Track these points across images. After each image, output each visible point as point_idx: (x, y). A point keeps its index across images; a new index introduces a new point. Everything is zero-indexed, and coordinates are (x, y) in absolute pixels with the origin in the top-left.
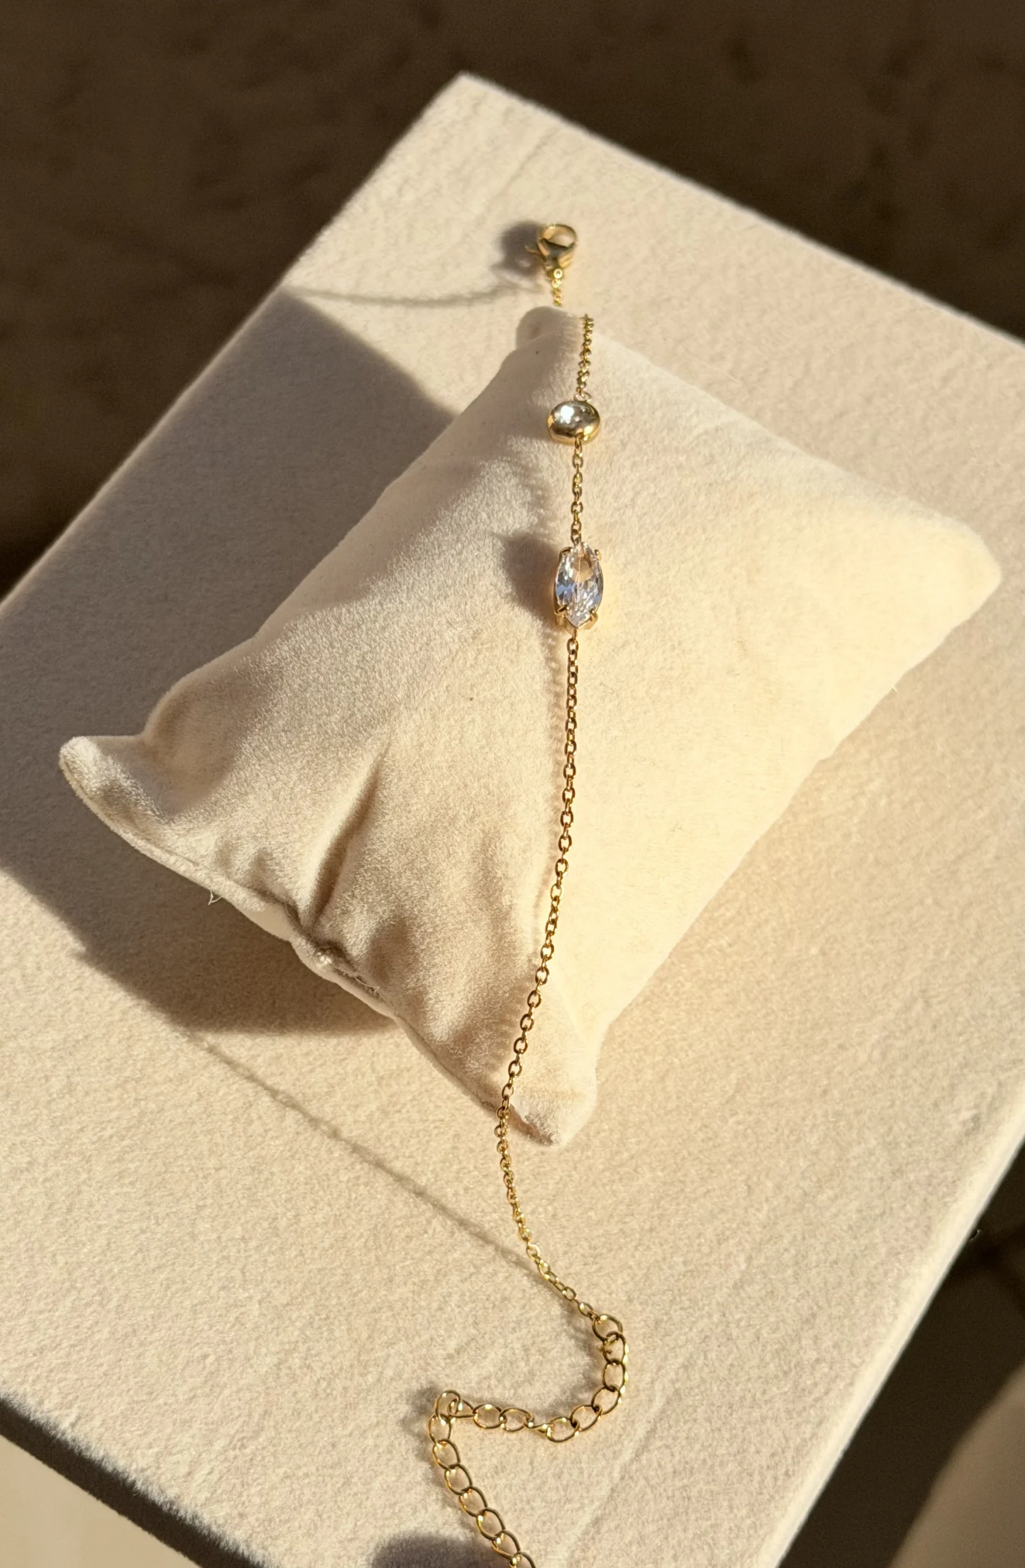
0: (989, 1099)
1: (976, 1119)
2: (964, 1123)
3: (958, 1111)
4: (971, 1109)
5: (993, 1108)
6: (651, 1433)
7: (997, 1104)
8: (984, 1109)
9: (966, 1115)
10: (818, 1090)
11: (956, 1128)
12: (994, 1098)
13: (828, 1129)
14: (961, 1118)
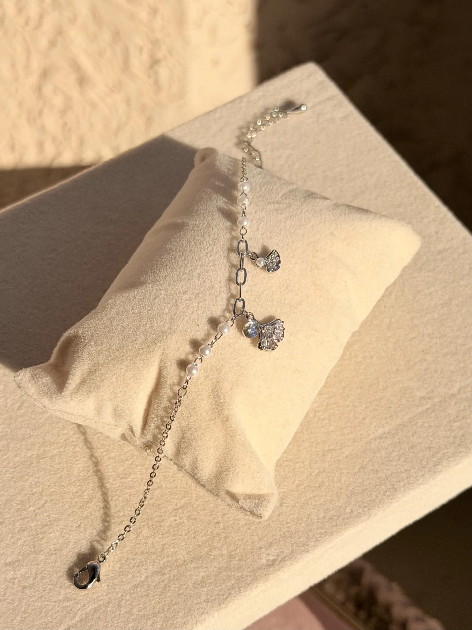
0: (285, 555)
1: (274, 561)
2: (268, 561)
3: (268, 555)
4: (274, 556)
5: (284, 559)
7: (286, 559)
8: (280, 559)
9: (271, 558)
10: (215, 521)
11: (264, 561)
12: (286, 555)
13: (209, 538)
14: (268, 558)
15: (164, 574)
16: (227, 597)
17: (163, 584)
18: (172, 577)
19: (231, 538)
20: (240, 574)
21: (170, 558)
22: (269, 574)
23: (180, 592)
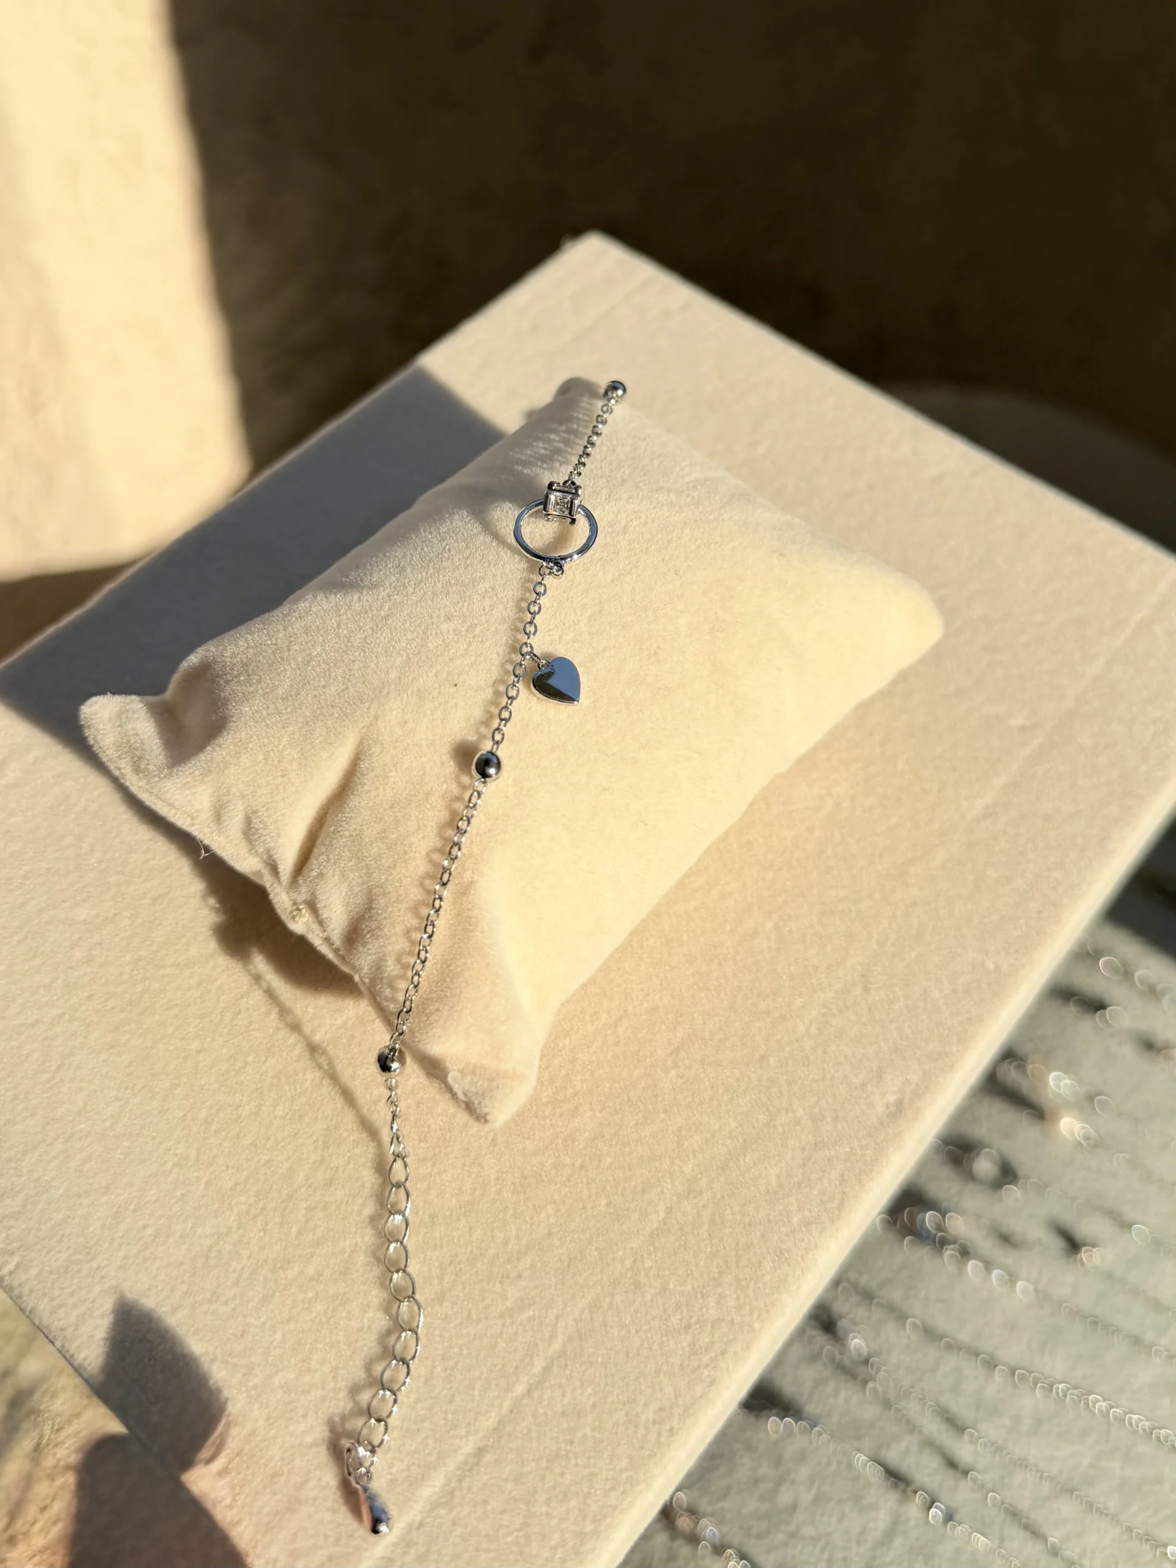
0: (913, 1086)
1: (899, 1103)
3: (883, 1094)
4: (895, 1093)
5: (915, 1095)
6: (547, 1370)
7: (920, 1092)
8: (907, 1095)
9: (891, 1098)
10: (757, 1055)
11: (880, 1109)
12: (917, 1085)
13: (760, 1093)
14: (885, 1101)
15: (701, 1192)
16: (842, 1203)
17: (706, 1214)
18: (719, 1195)
19: (799, 1082)
20: (847, 1149)
21: (700, 1157)
22: (900, 1132)
23: (747, 1220)
